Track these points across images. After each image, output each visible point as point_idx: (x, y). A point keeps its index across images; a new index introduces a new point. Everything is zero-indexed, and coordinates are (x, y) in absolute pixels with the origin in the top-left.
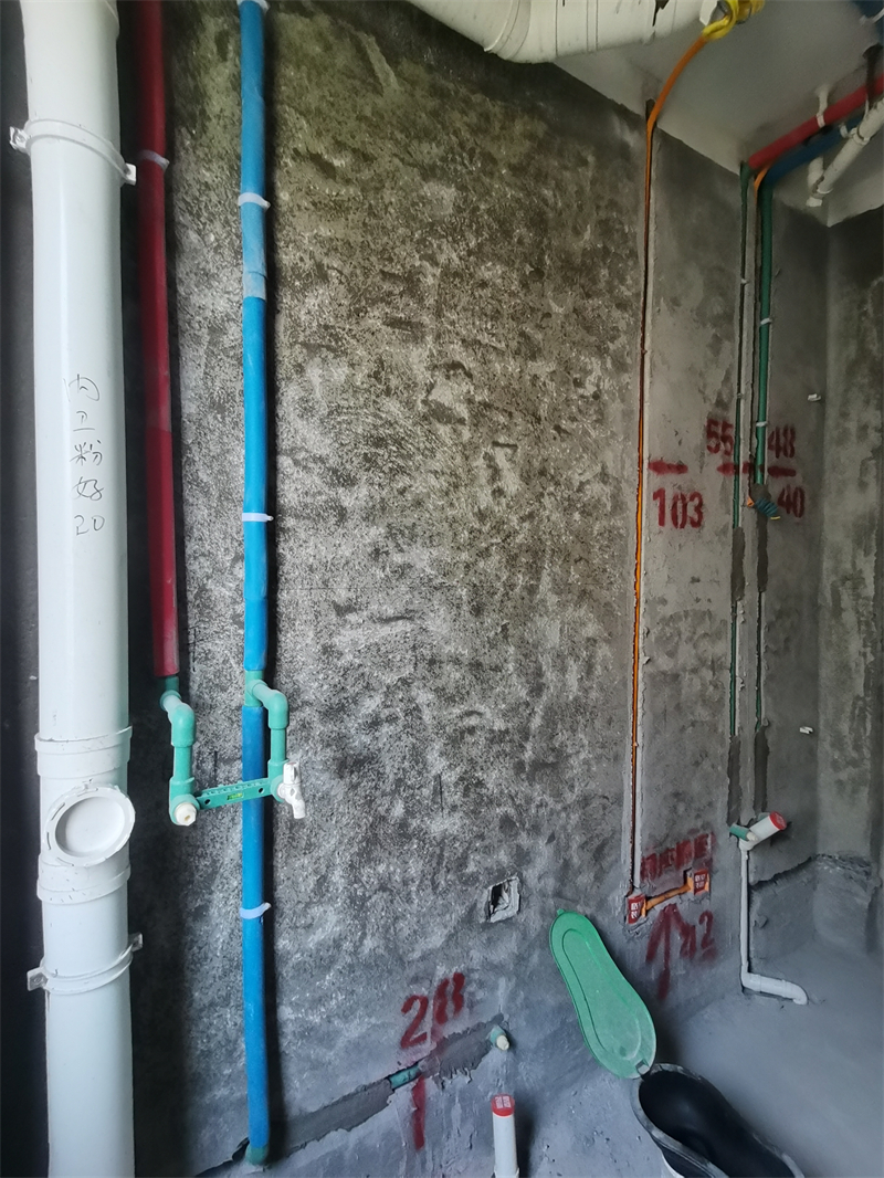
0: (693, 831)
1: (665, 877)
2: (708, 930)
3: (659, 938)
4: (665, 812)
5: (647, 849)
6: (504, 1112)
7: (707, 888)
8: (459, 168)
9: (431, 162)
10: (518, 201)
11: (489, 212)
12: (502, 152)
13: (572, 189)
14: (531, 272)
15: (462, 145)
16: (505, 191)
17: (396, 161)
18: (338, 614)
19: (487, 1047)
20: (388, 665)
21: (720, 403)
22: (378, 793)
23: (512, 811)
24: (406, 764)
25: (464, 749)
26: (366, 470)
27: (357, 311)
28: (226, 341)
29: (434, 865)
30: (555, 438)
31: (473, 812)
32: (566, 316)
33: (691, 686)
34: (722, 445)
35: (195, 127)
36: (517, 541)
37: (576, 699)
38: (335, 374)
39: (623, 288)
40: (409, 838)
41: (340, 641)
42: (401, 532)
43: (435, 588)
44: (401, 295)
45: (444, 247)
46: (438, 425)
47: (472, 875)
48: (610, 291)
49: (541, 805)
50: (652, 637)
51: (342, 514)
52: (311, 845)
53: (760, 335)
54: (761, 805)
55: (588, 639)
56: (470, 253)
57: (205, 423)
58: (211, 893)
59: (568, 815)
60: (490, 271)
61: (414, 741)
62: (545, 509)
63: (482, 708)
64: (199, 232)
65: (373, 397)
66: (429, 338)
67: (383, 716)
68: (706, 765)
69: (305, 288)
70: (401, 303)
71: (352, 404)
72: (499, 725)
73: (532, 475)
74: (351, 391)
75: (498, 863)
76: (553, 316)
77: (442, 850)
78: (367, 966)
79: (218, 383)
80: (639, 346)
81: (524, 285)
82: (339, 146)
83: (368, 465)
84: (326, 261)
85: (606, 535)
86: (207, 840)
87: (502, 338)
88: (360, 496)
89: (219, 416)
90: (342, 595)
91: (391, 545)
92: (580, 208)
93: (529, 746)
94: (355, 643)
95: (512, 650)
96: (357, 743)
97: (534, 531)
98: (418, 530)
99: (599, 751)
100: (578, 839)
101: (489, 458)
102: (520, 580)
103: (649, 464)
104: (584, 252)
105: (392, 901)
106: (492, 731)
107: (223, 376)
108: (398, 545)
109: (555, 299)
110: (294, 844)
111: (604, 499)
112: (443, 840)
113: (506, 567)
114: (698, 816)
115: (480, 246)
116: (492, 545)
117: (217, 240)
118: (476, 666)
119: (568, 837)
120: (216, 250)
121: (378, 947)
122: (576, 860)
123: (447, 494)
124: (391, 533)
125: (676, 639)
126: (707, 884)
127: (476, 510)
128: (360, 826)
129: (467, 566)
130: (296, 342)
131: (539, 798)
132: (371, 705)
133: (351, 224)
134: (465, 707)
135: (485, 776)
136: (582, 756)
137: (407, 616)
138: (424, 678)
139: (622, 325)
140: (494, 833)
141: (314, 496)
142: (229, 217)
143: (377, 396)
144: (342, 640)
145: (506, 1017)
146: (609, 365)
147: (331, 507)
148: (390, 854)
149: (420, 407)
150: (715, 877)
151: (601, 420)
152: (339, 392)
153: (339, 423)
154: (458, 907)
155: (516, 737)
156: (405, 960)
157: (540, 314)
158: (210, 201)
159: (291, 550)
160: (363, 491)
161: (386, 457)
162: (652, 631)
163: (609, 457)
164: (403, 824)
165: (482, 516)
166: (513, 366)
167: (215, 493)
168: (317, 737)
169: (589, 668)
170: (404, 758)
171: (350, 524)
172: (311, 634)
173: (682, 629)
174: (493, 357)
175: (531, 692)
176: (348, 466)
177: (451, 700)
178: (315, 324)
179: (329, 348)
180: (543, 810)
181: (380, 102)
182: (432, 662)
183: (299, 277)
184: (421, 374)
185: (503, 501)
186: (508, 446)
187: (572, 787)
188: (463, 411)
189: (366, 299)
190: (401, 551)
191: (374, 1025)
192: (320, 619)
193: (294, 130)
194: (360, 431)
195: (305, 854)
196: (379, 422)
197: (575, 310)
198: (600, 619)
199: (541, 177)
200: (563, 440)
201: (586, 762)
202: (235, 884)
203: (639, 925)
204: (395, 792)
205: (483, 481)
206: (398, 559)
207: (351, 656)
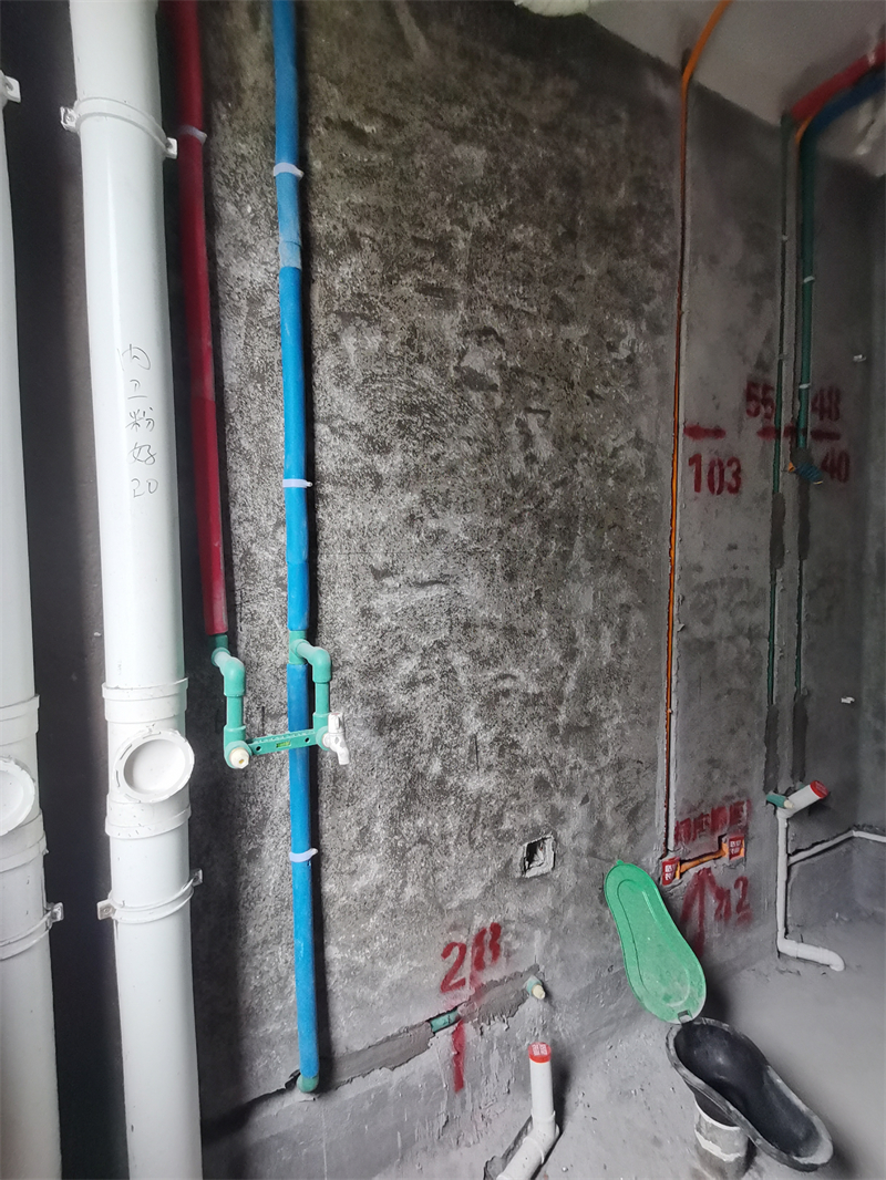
0: (728, 798)
1: (699, 841)
2: (744, 894)
3: (694, 899)
4: (700, 778)
5: (681, 814)
6: (541, 1059)
7: (742, 855)
8: (490, 129)
9: (462, 125)
10: (550, 160)
11: (521, 172)
12: (533, 111)
13: (606, 146)
14: (563, 234)
15: (492, 107)
16: (537, 151)
17: (427, 125)
18: (375, 578)
19: (523, 997)
20: (424, 628)
21: (761, 365)
22: (416, 751)
23: (546, 772)
24: (443, 724)
25: (499, 710)
26: (400, 437)
27: (390, 279)
28: (265, 311)
29: (471, 821)
30: (588, 404)
31: (508, 772)
32: (600, 278)
33: (727, 653)
34: (762, 409)
35: (231, 101)
36: (550, 507)
37: (609, 665)
38: (369, 342)
39: (659, 248)
40: (447, 794)
41: (378, 604)
42: (436, 499)
43: (469, 553)
44: (433, 260)
45: (476, 209)
46: (470, 392)
47: (507, 832)
48: (646, 250)
49: (575, 767)
50: (688, 603)
51: (378, 481)
52: (353, 797)
53: (803, 293)
54: (800, 776)
55: (622, 606)
56: (501, 215)
57: (245, 393)
58: (263, 838)
59: (601, 779)
60: (521, 234)
61: (450, 702)
62: (578, 475)
63: (516, 672)
64: (236, 204)
65: (407, 364)
66: (461, 305)
67: (419, 677)
68: (742, 734)
69: (338, 256)
70: (432, 269)
71: (386, 372)
72: (533, 688)
73: (565, 441)
74: (384, 359)
75: (533, 821)
76: (587, 279)
77: (478, 807)
78: (408, 912)
79: (257, 353)
80: (676, 307)
81: (556, 246)
82: (371, 113)
83: (402, 432)
84: (358, 229)
85: (640, 501)
86: (258, 789)
87: (534, 303)
88: (395, 462)
89: (259, 385)
90: (379, 559)
91: (426, 511)
92: (614, 165)
93: (562, 709)
94: (392, 606)
95: (545, 615)
96: (395, 703)
97: (567, 499)
98: (452, 496)
99: (633, 716)
100: (612, 802)
101: (522, 424)
102: (553, 546)
103: (685, 430)
104: (619, 212)
105: (431, 854)
106: (526, 694)
107: (262, 346)
108: (432, 511)
109: (588, 260)
110: (338, 796)
111: (638, 465)
112: (479, 798)
113: (539, 533)
114: (733, 784)
115: (511, 208)
116: (525, 511)
117: (253, 211)
118: (510, 630)
119: (603, 800)
120: (253, 219)
121: (418, 894)
122: (610, 822)
123: (480, 461)
124: (426, 500)
125: (712, 607)
126: (743, 850)
127: (509, 476)
128: (399, 782)
129: (501, 532)
130: (331, 312)
131: (573, 761)
132: (408, 666)
133: (382, 190)
134: (498, 671)
135: (520, 738)
136: (616, 721)
137: (441, 580)
138: (459, 641)
139: (658, 286)
140: (529, 793)
141: (350, 463)
142: (265, 187)
143: (411, 364)
144: (380, 603)
145: (542, 968)
146: (644, 328)
147: (368, 474)
148: (428, 808)
149: (452, 373)
150: (752, 844)
151: (636, 384)
152: (373, 360)
153: (374, 391)
154: (494, 862)
155: (550, 701)
156: (444, 908)
157: (573, 277)
158: (246, 173)
159: (330, 515)
160: (398, 458)
161: (420, 424)
162: (687, 598)
163: (643, 422)
164: (441, 781)
165: (515, 482)
166: (545, 331)
167: (257, 460)
168: (357, 696)
169: (623, 635)
170: (441, 718)
171: (386, 490)
172: (350, 597)
173: (719, 597)
174: (524, 322)
175: (565, 657)
176: (383, 433)
177: (485, 663)
178: (349, 293)
179: (363, 317)
180: (576, 772)
181: (410, 68)
182: (467, 626)
183: (332, 245)
184: (453, 339)
185: (536, 467)
186: (541, 412)
187: (606, 752)
188: (495, 377)
189: (399, 266)
190: (436, 517)
191: (415, 968)
192: (358, 582)
193: (326, 99)
194: (394, 398)
195: (348, 805)
196: (413, 389)
197: (609, 272)
198: (635, 586)
199: (574, 135)
200: (597, 406)
201: (619, 727)
202: (284, 830)
203: (674, 887)
204: (433, 750)
205: (516, 447)
206: (432, 524)
207: (389, 619)
